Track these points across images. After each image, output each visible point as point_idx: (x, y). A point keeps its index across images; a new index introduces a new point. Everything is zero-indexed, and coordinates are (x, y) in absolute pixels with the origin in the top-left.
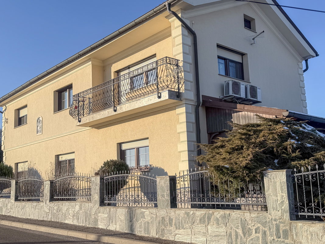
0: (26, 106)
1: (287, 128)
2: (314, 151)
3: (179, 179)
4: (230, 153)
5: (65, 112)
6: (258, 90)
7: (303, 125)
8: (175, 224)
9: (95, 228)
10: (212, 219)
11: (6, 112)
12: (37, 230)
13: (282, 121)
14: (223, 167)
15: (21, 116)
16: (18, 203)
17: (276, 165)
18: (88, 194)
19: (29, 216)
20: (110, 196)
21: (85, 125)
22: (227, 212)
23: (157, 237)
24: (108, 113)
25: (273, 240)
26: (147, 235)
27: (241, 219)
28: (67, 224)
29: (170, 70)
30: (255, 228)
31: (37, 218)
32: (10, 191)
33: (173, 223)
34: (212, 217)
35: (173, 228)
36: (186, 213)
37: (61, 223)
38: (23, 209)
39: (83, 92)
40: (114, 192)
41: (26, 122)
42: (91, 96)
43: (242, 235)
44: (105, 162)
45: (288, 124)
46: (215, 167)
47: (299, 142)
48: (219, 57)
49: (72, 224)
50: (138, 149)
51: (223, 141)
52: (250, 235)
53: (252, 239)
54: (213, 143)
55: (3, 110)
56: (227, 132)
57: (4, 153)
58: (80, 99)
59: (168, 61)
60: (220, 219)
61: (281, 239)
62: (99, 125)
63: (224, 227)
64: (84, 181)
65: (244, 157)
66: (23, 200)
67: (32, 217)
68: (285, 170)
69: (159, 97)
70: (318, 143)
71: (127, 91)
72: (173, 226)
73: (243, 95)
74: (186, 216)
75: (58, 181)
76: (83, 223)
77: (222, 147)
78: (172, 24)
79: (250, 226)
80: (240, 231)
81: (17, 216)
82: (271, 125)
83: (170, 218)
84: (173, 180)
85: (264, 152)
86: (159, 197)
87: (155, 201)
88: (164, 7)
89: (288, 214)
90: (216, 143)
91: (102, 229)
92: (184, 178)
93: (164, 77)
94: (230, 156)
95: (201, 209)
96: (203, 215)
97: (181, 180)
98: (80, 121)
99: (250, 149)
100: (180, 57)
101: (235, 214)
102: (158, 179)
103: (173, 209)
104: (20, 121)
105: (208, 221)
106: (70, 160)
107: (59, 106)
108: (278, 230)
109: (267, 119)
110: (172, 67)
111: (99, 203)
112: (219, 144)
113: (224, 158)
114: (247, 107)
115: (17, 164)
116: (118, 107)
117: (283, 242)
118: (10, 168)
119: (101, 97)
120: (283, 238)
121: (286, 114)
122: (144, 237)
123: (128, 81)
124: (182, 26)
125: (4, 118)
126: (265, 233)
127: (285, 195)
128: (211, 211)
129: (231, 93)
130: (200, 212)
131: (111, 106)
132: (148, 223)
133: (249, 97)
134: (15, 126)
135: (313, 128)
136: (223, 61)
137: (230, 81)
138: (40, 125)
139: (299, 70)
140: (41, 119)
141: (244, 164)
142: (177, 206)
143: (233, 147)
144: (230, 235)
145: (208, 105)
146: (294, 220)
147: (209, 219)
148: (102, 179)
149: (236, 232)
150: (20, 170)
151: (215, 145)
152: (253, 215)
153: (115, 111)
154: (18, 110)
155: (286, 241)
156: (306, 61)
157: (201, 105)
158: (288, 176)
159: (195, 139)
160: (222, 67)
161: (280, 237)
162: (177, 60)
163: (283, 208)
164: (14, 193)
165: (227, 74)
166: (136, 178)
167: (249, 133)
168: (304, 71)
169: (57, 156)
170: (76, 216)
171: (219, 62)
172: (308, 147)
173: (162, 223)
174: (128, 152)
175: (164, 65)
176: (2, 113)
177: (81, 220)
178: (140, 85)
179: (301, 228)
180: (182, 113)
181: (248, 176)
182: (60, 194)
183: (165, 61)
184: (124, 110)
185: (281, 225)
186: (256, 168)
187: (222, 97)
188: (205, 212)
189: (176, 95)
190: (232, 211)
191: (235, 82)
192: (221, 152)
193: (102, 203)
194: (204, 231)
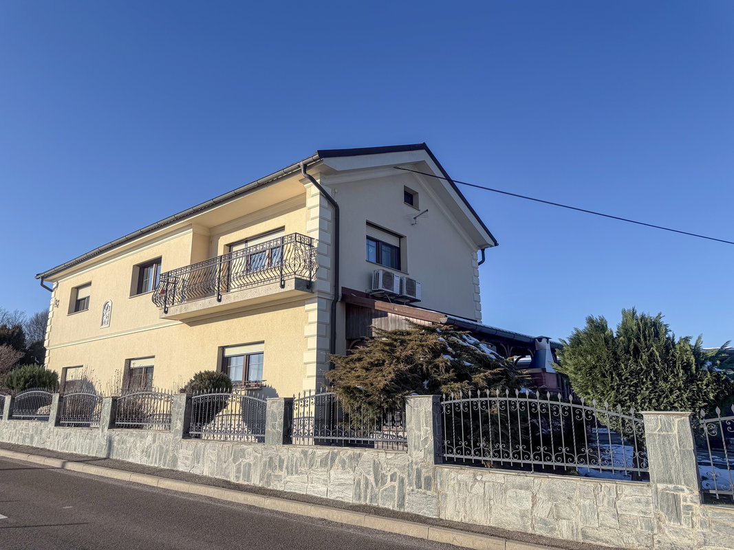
0: (89, 284)
1: (443, 340)
2: (473, 372)
3: (298, 402)
4: (367, 369)
5: (147, 298)
6: (417, 285)
7: (464, 337)
8: (287, 468)
9: (173, 471)
10: (336, 461)
11: (57, 291)
12: (85, 472)
13: (438, 330)
14: (355, 388)
15: (79, 298)
16: (61, 430)
17: (426, 387)
18: (167, 419)
19: (75, 450)
20: (198, 424)
21: (173, 318)
22: (357, 450)
23: (260, 485)
24: (209, 303)
25: (412, 490)
26: (246, 483)
27: (374, 461)
28: (131, 463)
29: (299, 251)
30: (390, 473)
31: (87, 454)
32: (50, 411)
33: (284, 466)
34: (338, 458)
35: (283, 473)
36: (303, 451)
37: (123, 462)
38: (66, 438)
39: (176, 270)
40: (205, 418)
41: (87, 308)
42: (186, 276)
43: (374, 484)
44: (196, 375)
45: (445, 334)
46: (344, 388)
47: (456, 359)
48: (368, 238)
49: (139, 463)
50: (248, 356)
51: (361, 352)
52: (384, 483)
53: (385, 490)
54: (349, 353)
55: (54, 286)
56: (367, 340)
57: (47, 352)
58: (171, 280)
59: (298, 239)
60: (347, 461)
61: (422, 490)
62: (194, 320)
63: (352, 473)
64: (162, 401)
65: (384, 376)
66: (69, 425)
67: (78, 452)
68: (432, 396)
69: (283, 286)
70: (480, 362)
71: (238, 274)
72: (284, 469)
73: (396, 290)
74: (302, 456)
75: (125, 398)
76: (156, 462)
77: (360, 360)
78: (308, 190)
79: (384, 472)
80: (371, 479)
81: (55, 450)
82: (423, 334)
83: (280, 459)
84: (289, 403)
85: (411, 371)
86: (268, 428)
87: (262, 433)
88: (297, 168)
89: (432, 456)
90: (353, 354)
91: (183, 472)
92: (304, 402)
93: (291, 260)
94: (367, 374)
95: (325, 447)
96: (325, 455)
97: (300, 404)
98: (166, 312)
99: (393, 366)
100: (315, 235)
101: (367, 453)
102: (269, 401)
103: (286, 446)
104: (78, 305)
105: (331, 464)
106: (147, 368)
107: (139, 287)
108: (419, 477)
109: (419, 325)
110: (303, 248)
111: (182, 433)
112: (356, 356)
113: (359, 377)
114: (397, 307)
115: (65, 370)
116: (224, 297)
117: (424, 493)
118: (55, 375)
119: (200, 280)
120: (425, 488)
121: (444, 320)
122: (242, 485)
123: (243, 260)
124: (320, 194)
125: (53, 299)
126: (402, 481)
127: (430, 429)
128: (336, 449)
129: (380, 287)
130: (323, 451)
131: (214, 294)
132: (250, 465)
133: (405, 294)
134: (70, 313)
135: (476, 340)
136: (374, 244)
137: (381, 270)
138: (107, 313)
139: (473, 262)
140: (110, 304)
141: (381, 385)
142: (292, 442)
143: (372, 361)
144: (359, 484)
145: (348, 301)
146: (440, 463)
147: (333, 460)
148: (189, 399)
149: (367, 479)
150: (69, 378)
151: (351, 357)
152: (389, 456)
153: (219, 300)
154: (78, 288)
155: (429, 493)
156: (483, 251)
157: (339, 300)
158: (434, 404)
159: (328, 347)
160: (373, 251)
161: (420, 488)
162: (311, 238)
163: (426, 446)
164: (55, 414)
165: (379, 261)
166: (239, 400)
167: (395, 343)
168: (480, 264)
169: (129, 361)
170: (146, 452)
171: (368, 244)
172: (465, 366)
173: (270, 466)
174: (233, 361)
175: (292, 244)
176: (52, 291)
177: (152, 458)
178: (258, 267)
179: (448, 474)
180: (313, 310)
181: (387, 402)
182: (126, 418)
183: (293, 238)
184: (233, 301)
185: (424, 470)
186: (398, 391)
187: (369, 291)
188: (328, 451)
189: (305, 286)
190: (363, 449)
191: (388, 273)
192: (356, 367)
193: (186, 435)
194: (325, 477)
